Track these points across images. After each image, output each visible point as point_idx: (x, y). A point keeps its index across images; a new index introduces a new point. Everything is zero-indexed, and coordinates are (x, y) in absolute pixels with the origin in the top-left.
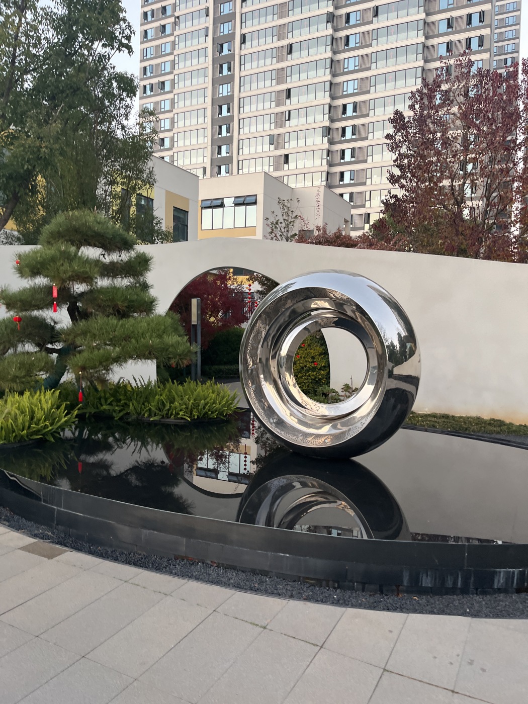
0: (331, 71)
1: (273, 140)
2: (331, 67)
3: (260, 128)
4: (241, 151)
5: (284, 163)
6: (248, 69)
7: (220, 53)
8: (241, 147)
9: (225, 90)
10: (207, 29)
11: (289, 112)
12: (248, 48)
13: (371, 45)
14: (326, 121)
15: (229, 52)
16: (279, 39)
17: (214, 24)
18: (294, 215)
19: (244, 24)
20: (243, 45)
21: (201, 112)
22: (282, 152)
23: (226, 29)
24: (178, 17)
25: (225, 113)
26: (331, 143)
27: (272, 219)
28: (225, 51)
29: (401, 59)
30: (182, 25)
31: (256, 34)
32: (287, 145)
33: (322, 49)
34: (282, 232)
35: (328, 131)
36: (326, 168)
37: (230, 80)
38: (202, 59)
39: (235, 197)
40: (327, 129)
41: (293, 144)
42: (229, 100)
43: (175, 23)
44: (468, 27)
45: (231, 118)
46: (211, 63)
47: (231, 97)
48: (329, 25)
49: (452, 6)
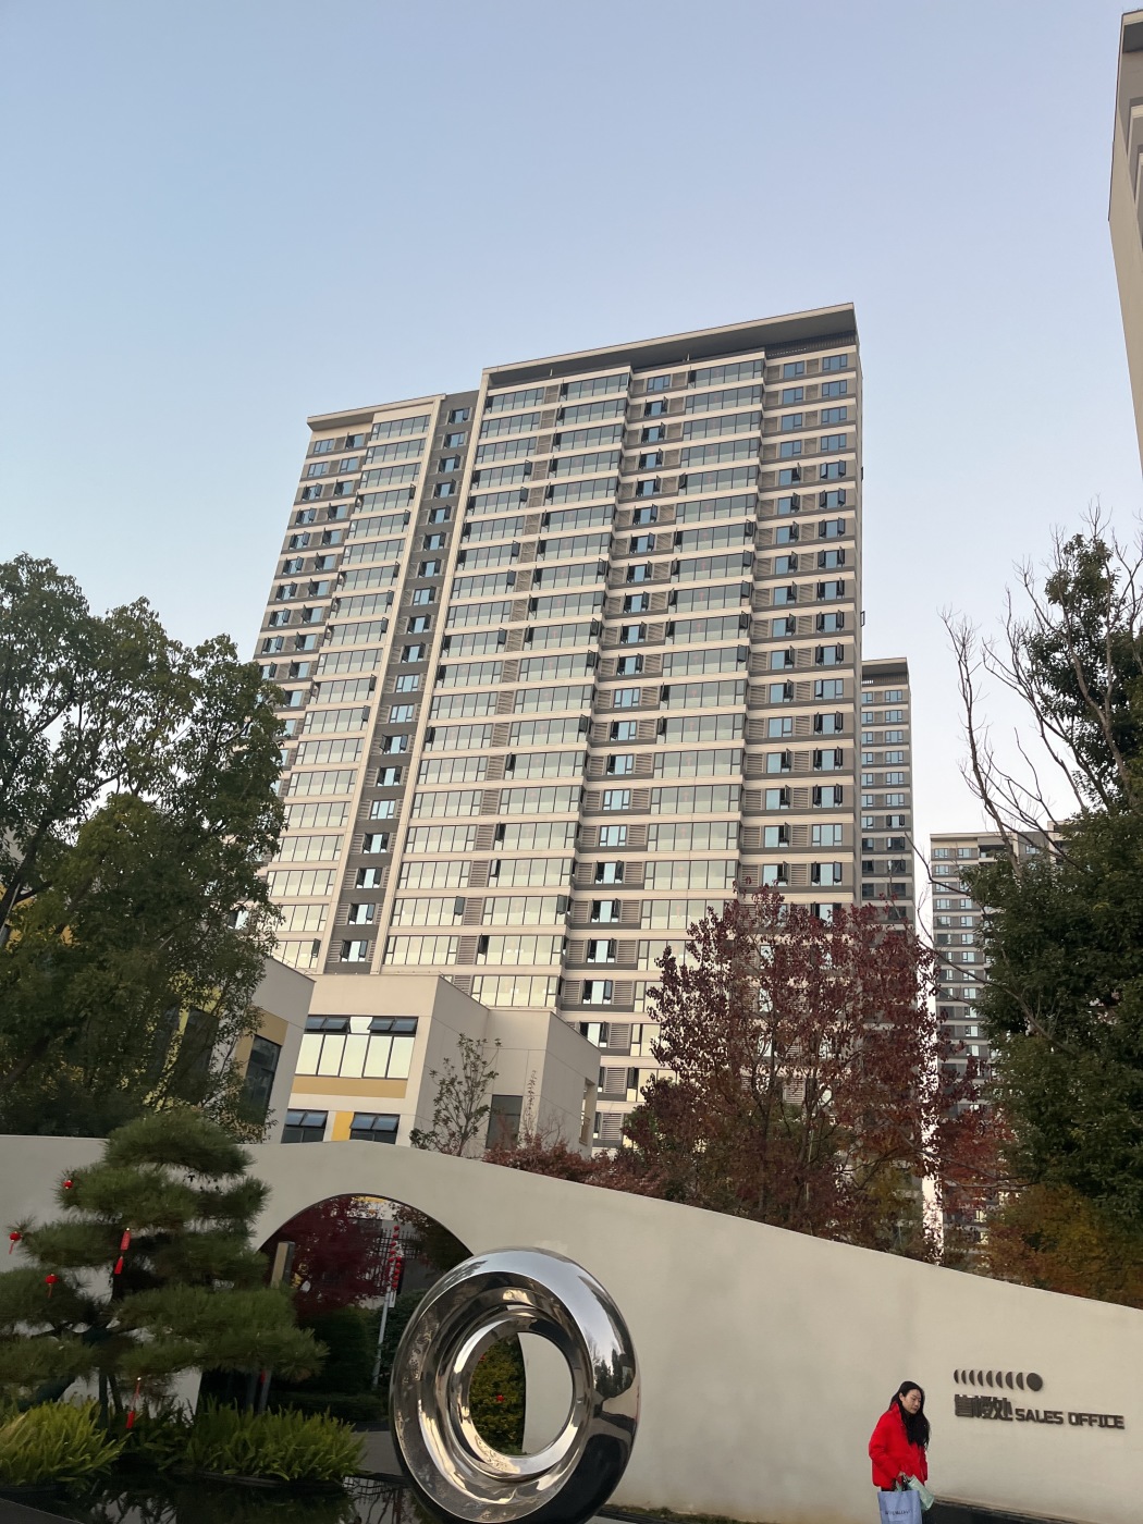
0: (579, 806)
1: (461, 906)
2: (581, 801)
3: (440, 881)
4: (396, 919)
5: (479, 952)
6: (431, 781)
7: (385, 750)
8: (397, 911)
9: (383, 810)
10: (367, 710)
11: (499, 862)
12: (437, 749)
13: (651, 776)
14: (565, 887)
15: (402, 752)
16: (495, 744)
17: (381, 704)
18: (487, 1071)
19: (434, 713)
20: (428, 745)
21: (331, 841)
22: (475, 931)
23: (401, 715)
24: (318, 684)
25: (376, 847)
26: (571, 924)
27: (443, 1074)
28: (395, 748)
29: (702, 805)
30: (323, 697)
31: (453, 732)
32: (487, 918)
33: (567, 770)
34: (460, 1102)
35: (566, 904)
36: (558, 970)
37: (396, 794)
38: (349, 756)
39: (374, 1017)
40: (565, 901)
41: (499, 918)
42: (388, 828)
43: (311, 693)
44: (816, 769)
45: (388, 858)
46: (365, 763)
47: (394, 824)
48: (583, 736)
49: (790, 735)
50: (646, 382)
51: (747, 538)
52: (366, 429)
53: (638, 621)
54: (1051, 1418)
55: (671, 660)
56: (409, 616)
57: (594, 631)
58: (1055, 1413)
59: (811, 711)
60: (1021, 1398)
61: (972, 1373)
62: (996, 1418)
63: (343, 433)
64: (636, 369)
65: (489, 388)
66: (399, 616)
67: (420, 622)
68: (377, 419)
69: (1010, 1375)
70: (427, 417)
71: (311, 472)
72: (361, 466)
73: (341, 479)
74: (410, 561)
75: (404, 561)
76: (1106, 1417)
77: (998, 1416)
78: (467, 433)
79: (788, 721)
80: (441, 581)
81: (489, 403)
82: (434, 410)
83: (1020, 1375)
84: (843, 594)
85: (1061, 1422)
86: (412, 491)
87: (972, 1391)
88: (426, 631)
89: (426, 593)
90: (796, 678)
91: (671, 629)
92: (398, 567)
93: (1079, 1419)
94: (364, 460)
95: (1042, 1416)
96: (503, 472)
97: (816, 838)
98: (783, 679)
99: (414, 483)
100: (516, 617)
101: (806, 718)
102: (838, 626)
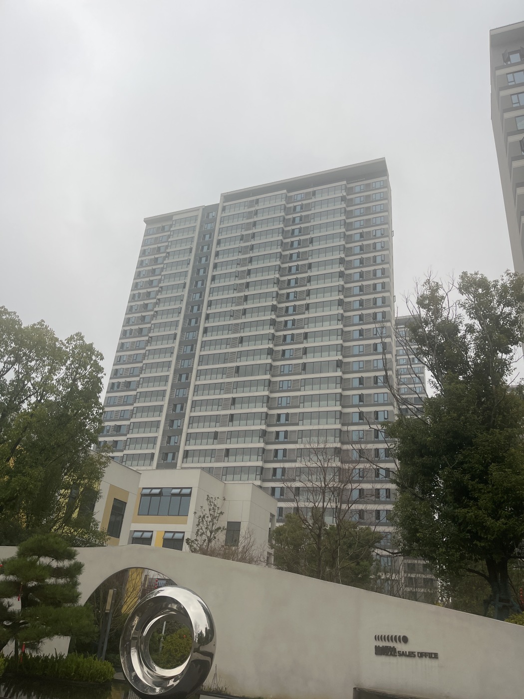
0: (268, 388)
1: (217, 436)
2: (269, 386)
3: (207, 425)
5: (225, 456)
6: (202, 380)
9: (181, 393)
10: (173, 348)
11: (233, 415)
13: (300, 374)
14: (263, 425)
16: (230, 362)
17: (179, 346)
18: (219, 512)
19: (203, 349)
22: (224, 447)
24: (151, 337)
26: (266, 443)
27: (199, 513)
29: (324, 386)
30: (153, 343)
32: (228, 441)
34: (208, 525)
37: (187, 386)
40: (263, 432)
41: (234, 441)
42: (183, 401)
45: (183, 415)
47: (186, 399)
48: (269, 357)
49: (362, 353)
50: (293, 197)
51: (340, 265)
52: (169, 223)
53: (292, 304)
54: (411, 655)
55: (308, 321)
56: (190, 305)
57: (273, 309)
58: (413, 652)
59: (372, 342)
60: (400, 647)
61: (382, 636)
62: (390, 655)
63: (160, 225)
64: (289, 191)
65: (224, 202)
66: (186, 306)
67: (196, 308)
68: (175, 218)
69: (396, 636)
70: (197, 216)
71: (146, 243)
72: (168, 239)
73: (159, 245)
74: (191, 281)
75: (188, 281)
76: (432, 653)
77: (391, 655)
78: (214, 222)
79: (361, 347)
80: (204, 289)
81: (224, 209)
82: (200, 213)
83: (400, 636)
84: (385, 288)
85: (415, 656)
86: (191, 249)
87: (381, 644)
88: (198, 312)
89: (198, 295)
90: (365, 327)
91: (308, 307)
92: (185, 284)
93: (422, 655)
94: (169, 236)
95: (408, 654)
96: (230, 239)
97: (376, 400)
98: (359, 327)
99: (192, 246)
100: (238, 304)
101: (369, 345)
102: (383, 303)
